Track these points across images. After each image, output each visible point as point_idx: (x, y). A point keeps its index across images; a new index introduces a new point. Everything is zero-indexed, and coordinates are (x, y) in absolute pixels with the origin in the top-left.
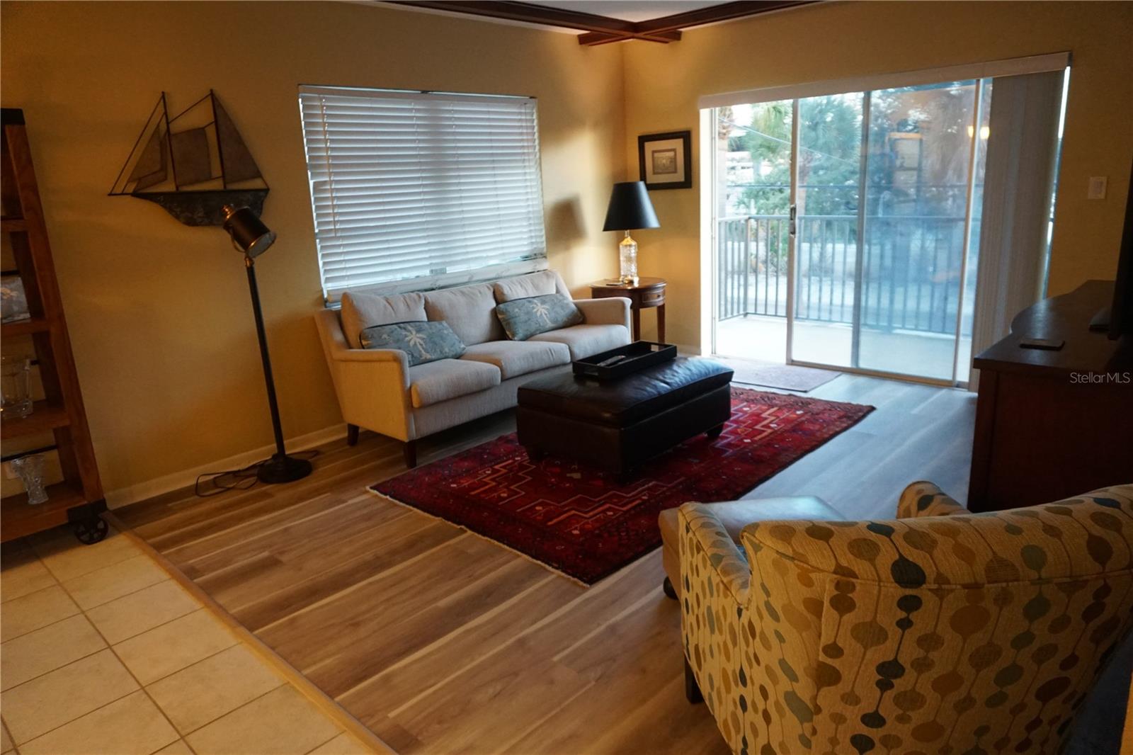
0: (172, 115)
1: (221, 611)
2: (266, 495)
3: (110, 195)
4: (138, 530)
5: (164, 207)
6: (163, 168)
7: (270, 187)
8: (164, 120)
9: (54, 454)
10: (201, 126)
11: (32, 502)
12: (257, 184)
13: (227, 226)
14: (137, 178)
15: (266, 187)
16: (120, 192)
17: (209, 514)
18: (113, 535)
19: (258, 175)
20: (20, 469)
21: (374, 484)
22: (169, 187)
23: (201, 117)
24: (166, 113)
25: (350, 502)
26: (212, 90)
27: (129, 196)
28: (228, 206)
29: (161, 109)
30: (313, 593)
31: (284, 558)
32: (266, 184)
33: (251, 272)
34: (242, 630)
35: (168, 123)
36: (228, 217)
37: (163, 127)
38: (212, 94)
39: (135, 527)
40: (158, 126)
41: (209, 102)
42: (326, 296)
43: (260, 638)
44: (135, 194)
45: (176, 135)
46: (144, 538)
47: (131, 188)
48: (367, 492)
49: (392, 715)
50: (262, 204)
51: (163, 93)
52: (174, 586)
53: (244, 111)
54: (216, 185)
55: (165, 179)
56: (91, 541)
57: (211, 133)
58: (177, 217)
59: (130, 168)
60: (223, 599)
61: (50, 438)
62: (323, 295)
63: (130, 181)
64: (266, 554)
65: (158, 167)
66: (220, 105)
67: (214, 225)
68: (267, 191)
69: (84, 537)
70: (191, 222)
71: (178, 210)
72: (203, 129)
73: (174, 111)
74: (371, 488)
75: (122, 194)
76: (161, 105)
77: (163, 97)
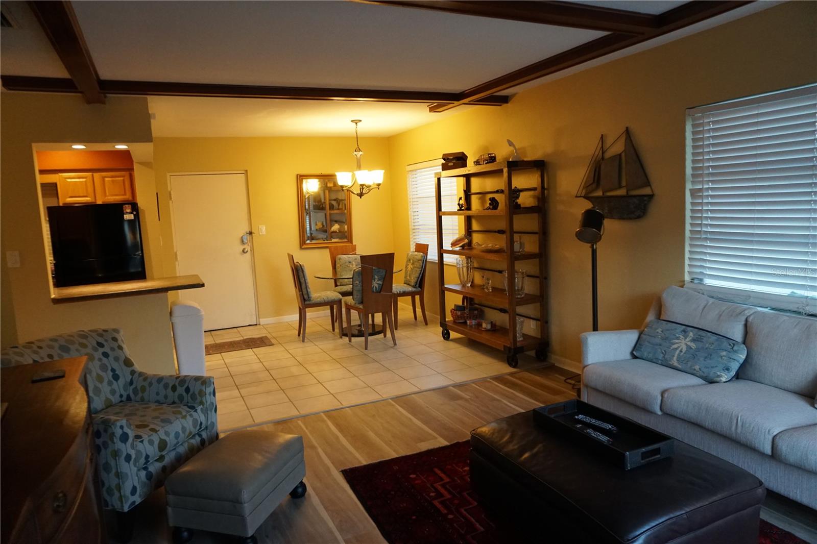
0: (605, 149)
3: (576, 197)
6: (595, 181)
7: (655, 193)
8: (601, 151)
10: (619, 153)
12: (647, 191)
15: (651, 193)
16: (579, 195)
19: (648, 184)
22: (599, 193)
23: (620, 147)
24: (602, 147)
26: (627, 128)
27: (582, 198)
29: (600, 145)
32: (652, 192)
35: (603, 153)
37: (600, 156)
38: (627, 131)
40: (598, 155)
41: (624, 138)
44: (585, 197)
45: (605, 160)
47: (583, 195)
50: (648, 207)
51: (602, 135)
53: (645, 140)
54: (622, 192)
55: (598, 188)
57: (624, 156)
59: (584, 181)
63: (584, 188)
65: (592, 181)
66: (629, 137)
67: (613, 218)
68: (651, 196)
72: (619, 155)
73: (607, 143)
75: (580, 197)
76: (601, 142)
77: (602, 137)
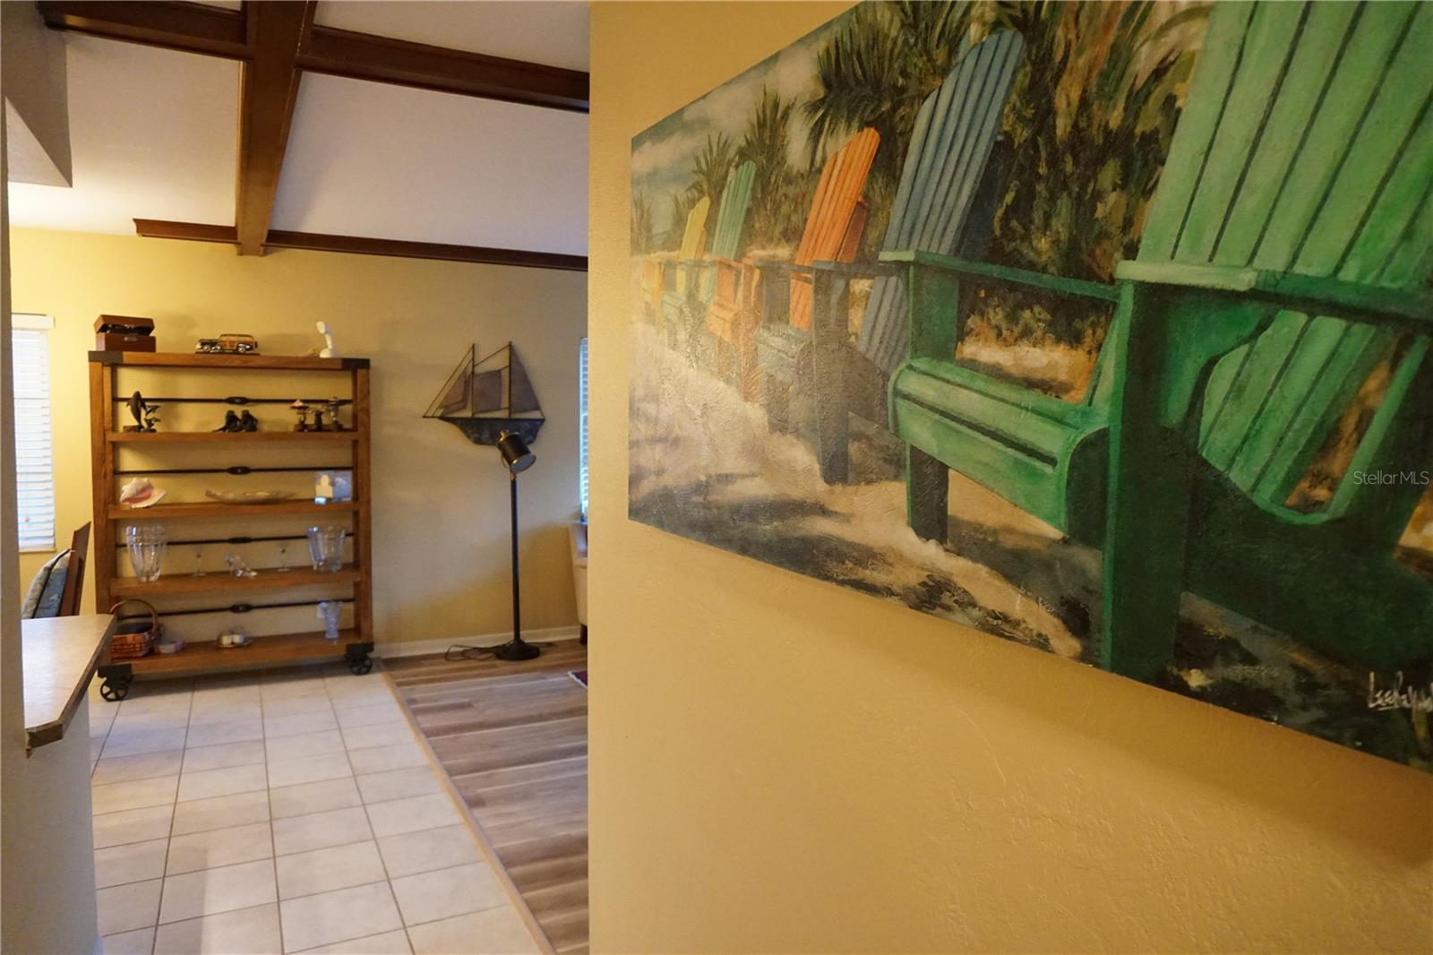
0: (477, 361)
1: (415, 724)
2: (495, 666)
3: (424, 417)
4: (394, 673)
5: (461, 428)
6: (464, 400)
7: (546, 418)
8: (471, 364)
9: (351, 606)
10: (498, 369)
11: (327, 636)
12: (535, 415)
13: (500, 447)
14: (445, 406)
15: (541, 417)
16: (431, 415)
17: (445, 671)
18: (374, 672)
19: (537, 408)
20: (325, 610)
21: (576, 671)
22: (467, 414)
23: (500, 362)
24: (473, 359)
25: (550, 680)
26: (510, 343)
27: (436, 419)
28: (505, 432)
29: (470, 356)
30: (481, 726)
31: (475, 705)
32: (543, 415)
33: (514, 484)
34: (423, 736)
35: (474, 366)
36: (501, 439)
37: (470, 370)
38: (510, 346)
39: (393, 670)
40: (466, 368)
41: (506, 353)
42: (583, 511)
43: (430, 742)
44: (442, 418)
45: (477, 375)
46: (394, 678)
47: (439, 413)
48: (567, 676)
49: (480, 791)
50: (537, 431)
51: (473, 345)
52: (397, 707)
53: (535, 361)
54: (503, 414)
55: (465, 407)
56: (359, 673)
57: (505, 374)
58: (469, 437)
59: (441, 398)
60: (420, 718)
61: (350, 593)
62: (581, 510)
63: (440, 407)
64: (467, 700)
65: (461, 398)
66: (516, 356)
68: (542, 421)
69: (355, 669)
70: (478, 442)
71: (470, 431)
72: (499, 371)
73: (481, 355)
74: (573, 673)
75: (433, 417)
76: (471, 353)
77: (473, 347)
